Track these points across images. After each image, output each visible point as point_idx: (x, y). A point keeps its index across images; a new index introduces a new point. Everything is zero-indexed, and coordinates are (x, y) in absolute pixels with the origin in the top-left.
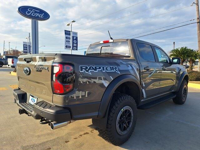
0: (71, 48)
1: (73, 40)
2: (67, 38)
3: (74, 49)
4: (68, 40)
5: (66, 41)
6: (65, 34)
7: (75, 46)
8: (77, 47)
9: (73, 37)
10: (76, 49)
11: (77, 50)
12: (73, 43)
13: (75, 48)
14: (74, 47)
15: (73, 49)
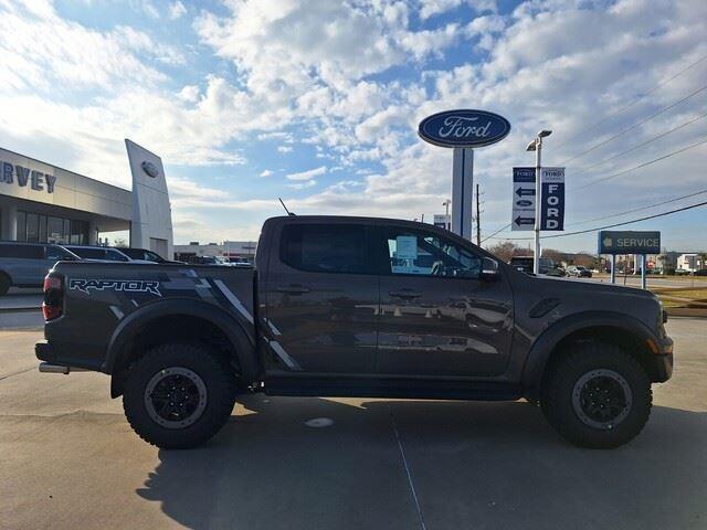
0: (538, 224)
1: (545, 194)
2: (519, 192)
3: (548, 227)
4: (524, 198)
5: (519, 203)
6: (515, 180)
7: (553, 217)
8: (560, 219)
9: (545, 186)
10: (556, 226)
11: (560, 228)
12: (545, 206)
13: (552, 224)
14: (549, 222)
15: (544, 228)
